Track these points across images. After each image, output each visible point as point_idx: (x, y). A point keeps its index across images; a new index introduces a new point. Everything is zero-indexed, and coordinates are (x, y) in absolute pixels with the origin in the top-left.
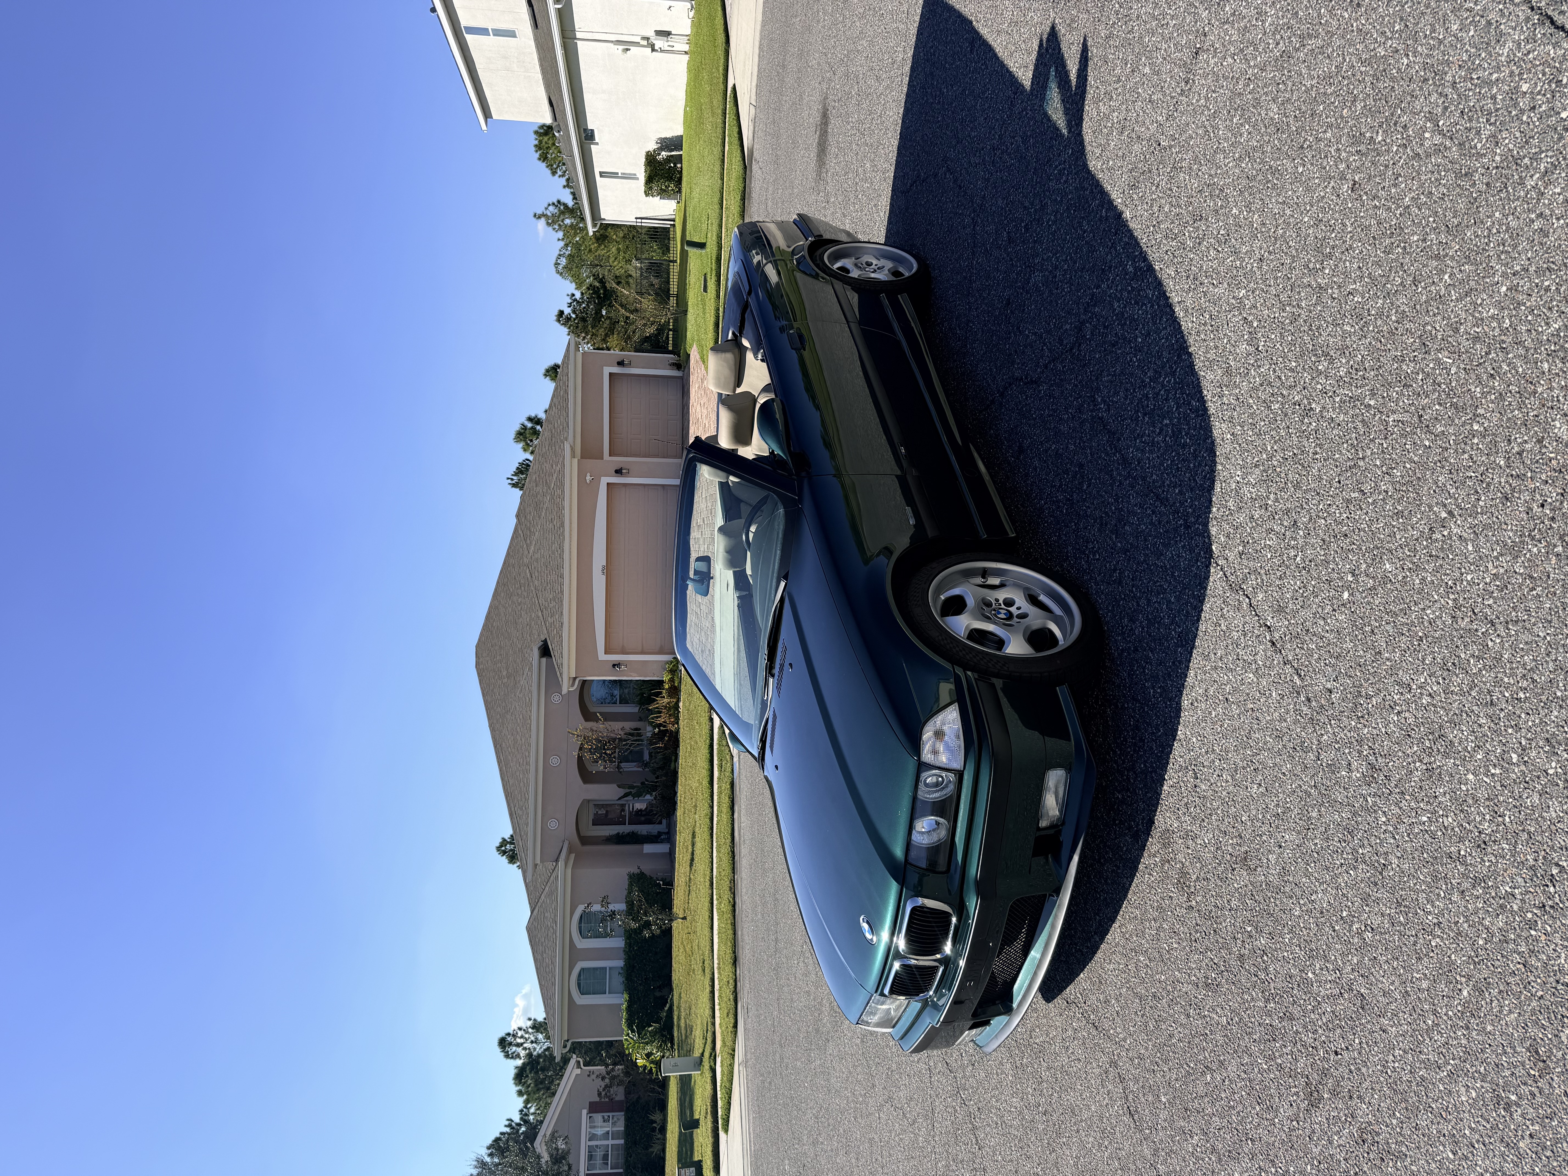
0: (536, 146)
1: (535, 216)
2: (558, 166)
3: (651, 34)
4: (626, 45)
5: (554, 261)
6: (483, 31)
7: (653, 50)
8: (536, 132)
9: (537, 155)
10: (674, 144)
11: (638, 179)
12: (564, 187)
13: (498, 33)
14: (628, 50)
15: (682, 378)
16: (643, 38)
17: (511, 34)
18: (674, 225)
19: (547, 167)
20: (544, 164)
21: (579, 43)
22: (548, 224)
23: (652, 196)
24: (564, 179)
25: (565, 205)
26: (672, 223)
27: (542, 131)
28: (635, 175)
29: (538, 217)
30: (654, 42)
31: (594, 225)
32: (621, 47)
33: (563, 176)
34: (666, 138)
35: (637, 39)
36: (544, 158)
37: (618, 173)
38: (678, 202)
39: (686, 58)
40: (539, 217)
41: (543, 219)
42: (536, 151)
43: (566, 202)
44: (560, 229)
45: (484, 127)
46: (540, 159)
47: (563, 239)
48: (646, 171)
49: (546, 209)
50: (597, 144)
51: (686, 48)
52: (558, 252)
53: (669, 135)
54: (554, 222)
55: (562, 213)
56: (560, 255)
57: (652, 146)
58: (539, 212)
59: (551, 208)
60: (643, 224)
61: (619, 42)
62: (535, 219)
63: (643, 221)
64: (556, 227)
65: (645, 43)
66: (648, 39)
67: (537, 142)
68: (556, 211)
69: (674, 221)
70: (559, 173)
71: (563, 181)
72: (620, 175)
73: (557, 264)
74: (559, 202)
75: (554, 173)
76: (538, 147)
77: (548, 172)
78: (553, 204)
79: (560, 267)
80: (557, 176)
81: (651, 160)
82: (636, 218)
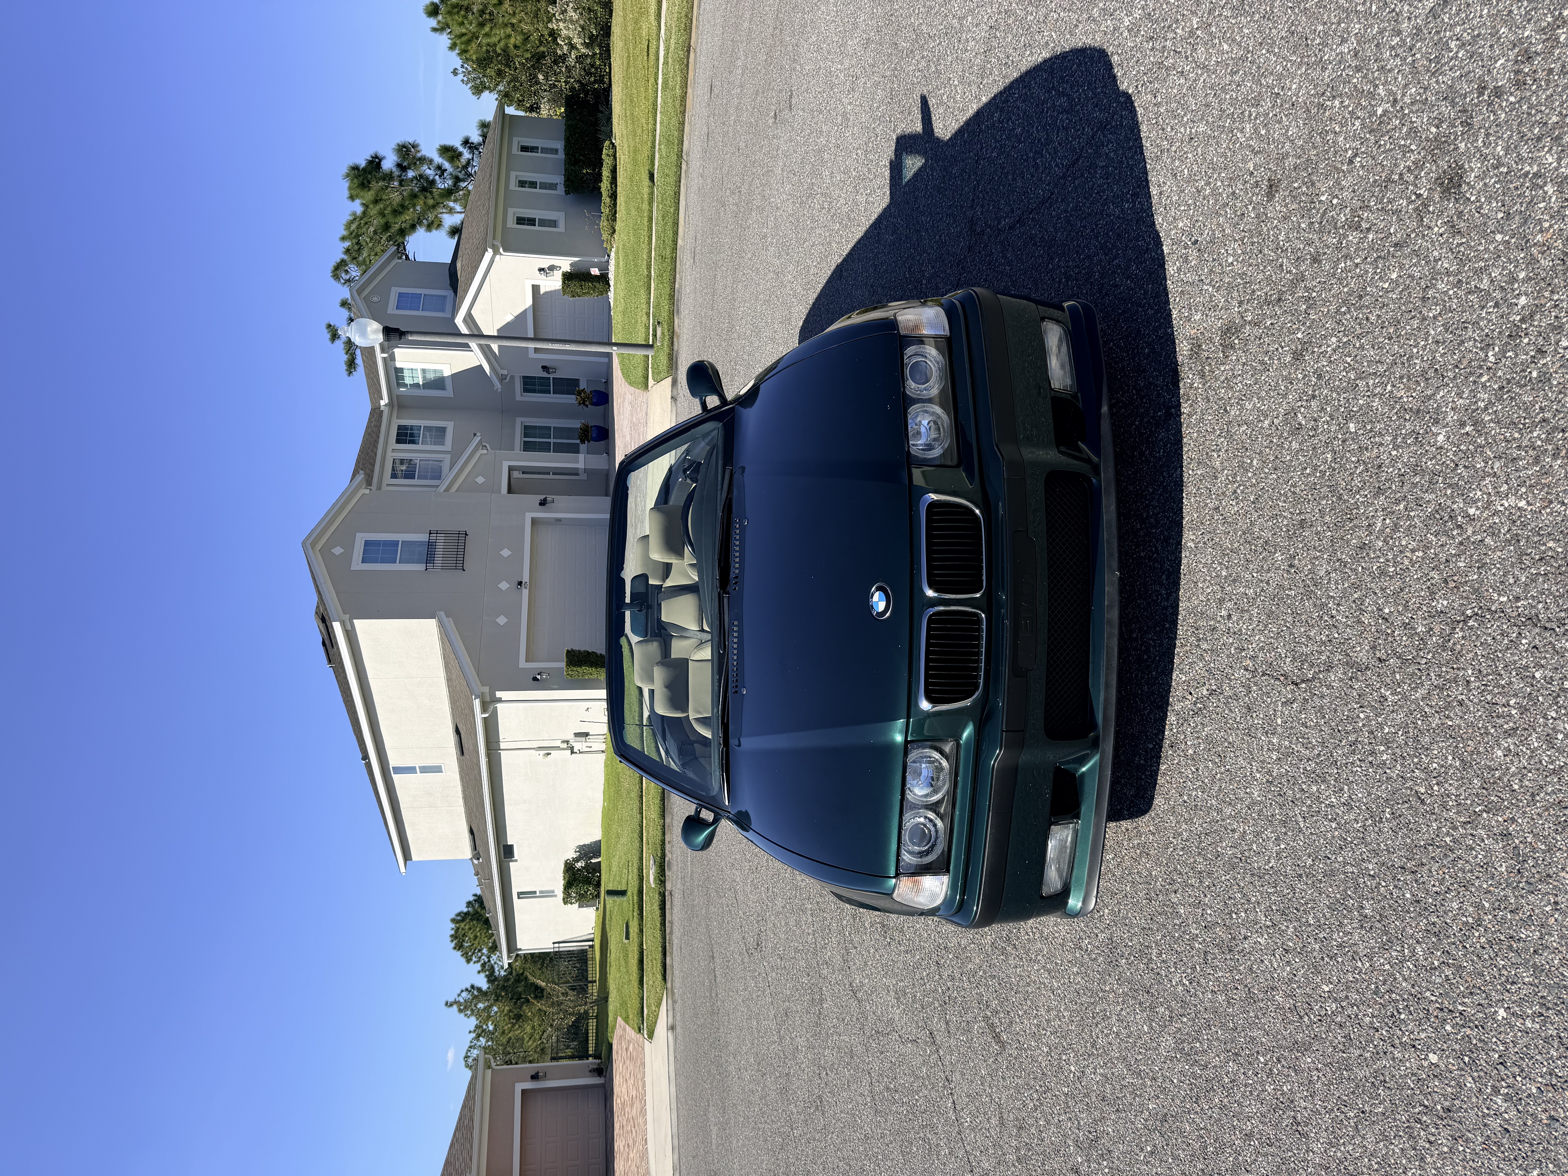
0: (452, 936)
1: (446, 1004)
2: (474, 953)
3: (570, 737)
4: (547, 750)
5: (464, 1054)
6: (411, 770)
7: (572, 752)
8: (453, 920)
9: (453, 945)
10: (591, 851)
11: (556, 896)
12: (479, 972)
13: (425, 770)
14: (549, 754)
15: (603, 1086)
16: (563, 742)
17: (437, 769)
18: (592, 947)
19: (462, 955)
20: (459, 953)
21: (502, 752)
22: (460, 1011)
23: (571, 903)
24: (479, 964)
25: (479, 990)
26: (591, 943)
27: (459, 918)
28: (553, 892)
29: (449, 1005)
30: (573, 744)
31: (509, 957)
32: (542, 753)
33: (478, 962)
34: (584, 845)
35: (558, 743)
36: (459, 947)
37: (535, 892)
38: (597, 909)
39: (603, 757)
40: (451, 1005)
41: (455, 1007)
42: (452, 941)
43: (480, 986)
44: (472, 1014)
45: (403, 869)
46: (455, 948)
47: (475, 1031)
48: (564, 879)
49: (459, 995)
50: (516, 861)
51: (603, 747)
52: (468, 1044)
53: (587, 841)
54: (466, 1008)
55: (475, 997)
56: (470, 1047)
57: (571, 855)
58: (451, 1000)
59: (464, 994)
60: (561, 949)
61: (540, 748)
62: (446, 1008)
63: (561, 945)
64: (469, 1012)
65: (565, 746)
66: (567, 742)
67: (453, 932)
68: (469, 996)
69: (593, 941)
70: (474, 959)
71: (478, 967)
72: (538, 894)
73: (467, 1057)
74: (472, 987)
75: (469, 961)
76: (454, 937)
77: (463, 960)
78: (467, 989)
79: (470, 1060)
80: (472, 963)
81: (569, 867)
82: (554, 943)
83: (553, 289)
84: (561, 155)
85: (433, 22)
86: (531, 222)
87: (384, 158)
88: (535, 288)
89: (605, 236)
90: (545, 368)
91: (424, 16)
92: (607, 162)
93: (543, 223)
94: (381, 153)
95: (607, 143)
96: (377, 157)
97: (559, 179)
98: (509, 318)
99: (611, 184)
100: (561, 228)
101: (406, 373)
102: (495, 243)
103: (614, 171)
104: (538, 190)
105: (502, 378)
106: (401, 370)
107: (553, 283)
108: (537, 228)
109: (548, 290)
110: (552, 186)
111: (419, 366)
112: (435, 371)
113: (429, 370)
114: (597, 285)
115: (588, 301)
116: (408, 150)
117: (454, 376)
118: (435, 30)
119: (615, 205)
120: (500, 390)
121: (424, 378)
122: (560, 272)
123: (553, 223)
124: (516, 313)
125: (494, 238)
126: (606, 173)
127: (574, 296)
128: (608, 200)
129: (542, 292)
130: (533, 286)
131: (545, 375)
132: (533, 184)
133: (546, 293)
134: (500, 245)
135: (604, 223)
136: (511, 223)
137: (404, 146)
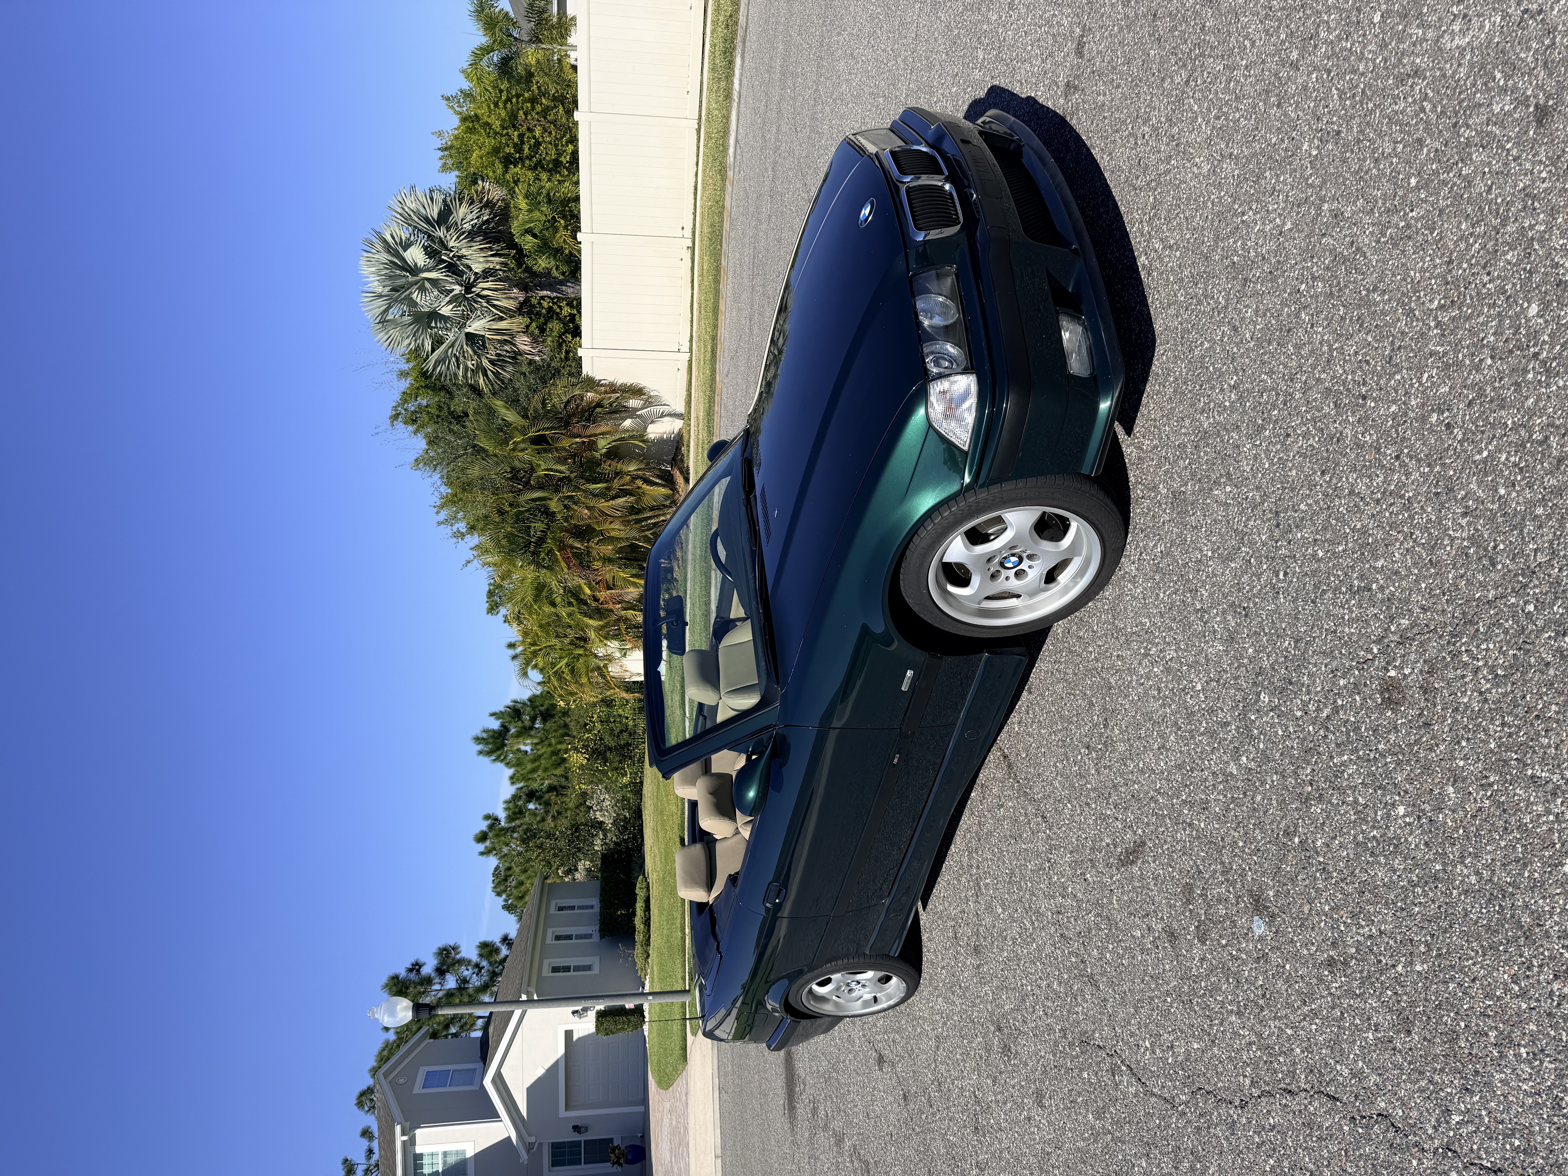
83: (586, 1033)
84: (597, 909)
85: (481, 847)
86: (567, 969)
87: (424, 964)
88: (569, 1034)
89: (639, 961)
90: (576, 1128)
91: (474, 843)
92: (640, 893)
93: (577, 968)
94: (422, 960)
95: (641, 877)
96: (417, 964)
97: (593, 929)
98: (540, 1072)
99: (645, 911)
100: (596, 971)
101: (426, 1161)
102: (530, 989)
103: (647, 901)
104: (574, 941)
105: (529, 1147)
106: (420, 1156)
107: (586, 1026)
108: (572, 973)
109: (581, 1035)
110: (588, 936)
111: (440, 1149)
112: (457, 1153)
113: (451, 1153)
114: (632, 1018)
115: (622, 1037)
116: (449, 953)
117: (477, 1155)
118: (482, 854)
119: (649, 930)
120: (526, 1162)
121: (445, 1163)
122: (594, 1011)
123: (588, 968)
124: (547, 1066)
125: (529, 985)
126: (639, 905)
127: (607, 1034)
128: (642, 926)
129: (575, 1039)
130: (566, 1032)
131: (576, 1137)
132: (569, 937)
133: (579, 1039)
134: (534, 991)
135: (638, 950)
136: (546, 972)
137: (445, 949)
